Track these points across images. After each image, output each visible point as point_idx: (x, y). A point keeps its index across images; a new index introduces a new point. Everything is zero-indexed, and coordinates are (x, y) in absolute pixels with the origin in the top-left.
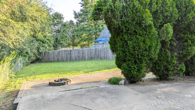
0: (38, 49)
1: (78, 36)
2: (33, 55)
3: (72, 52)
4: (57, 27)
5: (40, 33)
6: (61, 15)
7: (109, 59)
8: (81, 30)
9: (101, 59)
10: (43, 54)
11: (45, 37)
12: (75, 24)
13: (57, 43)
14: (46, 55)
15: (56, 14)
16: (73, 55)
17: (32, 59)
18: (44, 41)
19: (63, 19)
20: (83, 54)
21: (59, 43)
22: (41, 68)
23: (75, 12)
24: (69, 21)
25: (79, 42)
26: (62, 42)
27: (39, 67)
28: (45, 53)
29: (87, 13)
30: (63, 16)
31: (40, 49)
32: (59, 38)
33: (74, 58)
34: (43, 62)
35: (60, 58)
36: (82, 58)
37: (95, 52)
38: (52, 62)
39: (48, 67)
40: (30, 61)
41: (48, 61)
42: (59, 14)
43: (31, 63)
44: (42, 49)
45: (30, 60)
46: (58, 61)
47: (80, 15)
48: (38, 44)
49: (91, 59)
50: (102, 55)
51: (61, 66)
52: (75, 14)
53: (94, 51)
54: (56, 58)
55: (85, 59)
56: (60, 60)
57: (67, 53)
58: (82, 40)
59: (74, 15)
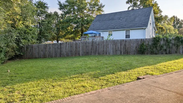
0: (18, 41)
1: (64, 29)
2: (11, 50)
3: (62, 46)
4: (40, 18)
5: (21, 22)
6: (45, 4)
7: (109, 54)
8: (67, 22)
9: (99, 54)
10: (25, 49)
11: (27, 27)
12: (60, 16)
13: (41, 36)
14: (29, 50)
15: (39, 2)
16: (64, 50)
17: (10, 55)
18: (27, 31)
19: (48, 8)
20: (76, 48)
21: (43, 36)
22: (22, 68)
23: (60, 2)
24: (53, 13)
25: (65, 35)
26: (46, 34)
27: (20, 66)
28: (27, 48)
29: (74, 4)
30: (48, 6)
31: (21, 42)
32: (43, 30)
33: (65, 53)
34: (25, 59)
35: (47, 53)
36: (76, 54)
37: (92, 46)
38: (37, 58)
39: (32, 67)
40: (7, 58)
41: (32, 57)
42: (43, 3)
43: (9, 60)
44: (23, 42)
45: (8, 56)
46: (44, 57)
47: (65, 6)
48: (18, 35)
49: (87, 54)
50: (101, 50)
51: (51, 65)
52: (61, 5)
53: (90, 44)
54: (42, 53)
55: (79, 54)
56: (48, 56)
57: (56, 47)
58: (69, 32)
59: (59, 6)
